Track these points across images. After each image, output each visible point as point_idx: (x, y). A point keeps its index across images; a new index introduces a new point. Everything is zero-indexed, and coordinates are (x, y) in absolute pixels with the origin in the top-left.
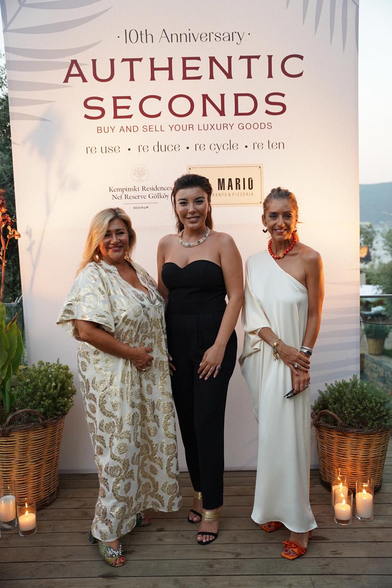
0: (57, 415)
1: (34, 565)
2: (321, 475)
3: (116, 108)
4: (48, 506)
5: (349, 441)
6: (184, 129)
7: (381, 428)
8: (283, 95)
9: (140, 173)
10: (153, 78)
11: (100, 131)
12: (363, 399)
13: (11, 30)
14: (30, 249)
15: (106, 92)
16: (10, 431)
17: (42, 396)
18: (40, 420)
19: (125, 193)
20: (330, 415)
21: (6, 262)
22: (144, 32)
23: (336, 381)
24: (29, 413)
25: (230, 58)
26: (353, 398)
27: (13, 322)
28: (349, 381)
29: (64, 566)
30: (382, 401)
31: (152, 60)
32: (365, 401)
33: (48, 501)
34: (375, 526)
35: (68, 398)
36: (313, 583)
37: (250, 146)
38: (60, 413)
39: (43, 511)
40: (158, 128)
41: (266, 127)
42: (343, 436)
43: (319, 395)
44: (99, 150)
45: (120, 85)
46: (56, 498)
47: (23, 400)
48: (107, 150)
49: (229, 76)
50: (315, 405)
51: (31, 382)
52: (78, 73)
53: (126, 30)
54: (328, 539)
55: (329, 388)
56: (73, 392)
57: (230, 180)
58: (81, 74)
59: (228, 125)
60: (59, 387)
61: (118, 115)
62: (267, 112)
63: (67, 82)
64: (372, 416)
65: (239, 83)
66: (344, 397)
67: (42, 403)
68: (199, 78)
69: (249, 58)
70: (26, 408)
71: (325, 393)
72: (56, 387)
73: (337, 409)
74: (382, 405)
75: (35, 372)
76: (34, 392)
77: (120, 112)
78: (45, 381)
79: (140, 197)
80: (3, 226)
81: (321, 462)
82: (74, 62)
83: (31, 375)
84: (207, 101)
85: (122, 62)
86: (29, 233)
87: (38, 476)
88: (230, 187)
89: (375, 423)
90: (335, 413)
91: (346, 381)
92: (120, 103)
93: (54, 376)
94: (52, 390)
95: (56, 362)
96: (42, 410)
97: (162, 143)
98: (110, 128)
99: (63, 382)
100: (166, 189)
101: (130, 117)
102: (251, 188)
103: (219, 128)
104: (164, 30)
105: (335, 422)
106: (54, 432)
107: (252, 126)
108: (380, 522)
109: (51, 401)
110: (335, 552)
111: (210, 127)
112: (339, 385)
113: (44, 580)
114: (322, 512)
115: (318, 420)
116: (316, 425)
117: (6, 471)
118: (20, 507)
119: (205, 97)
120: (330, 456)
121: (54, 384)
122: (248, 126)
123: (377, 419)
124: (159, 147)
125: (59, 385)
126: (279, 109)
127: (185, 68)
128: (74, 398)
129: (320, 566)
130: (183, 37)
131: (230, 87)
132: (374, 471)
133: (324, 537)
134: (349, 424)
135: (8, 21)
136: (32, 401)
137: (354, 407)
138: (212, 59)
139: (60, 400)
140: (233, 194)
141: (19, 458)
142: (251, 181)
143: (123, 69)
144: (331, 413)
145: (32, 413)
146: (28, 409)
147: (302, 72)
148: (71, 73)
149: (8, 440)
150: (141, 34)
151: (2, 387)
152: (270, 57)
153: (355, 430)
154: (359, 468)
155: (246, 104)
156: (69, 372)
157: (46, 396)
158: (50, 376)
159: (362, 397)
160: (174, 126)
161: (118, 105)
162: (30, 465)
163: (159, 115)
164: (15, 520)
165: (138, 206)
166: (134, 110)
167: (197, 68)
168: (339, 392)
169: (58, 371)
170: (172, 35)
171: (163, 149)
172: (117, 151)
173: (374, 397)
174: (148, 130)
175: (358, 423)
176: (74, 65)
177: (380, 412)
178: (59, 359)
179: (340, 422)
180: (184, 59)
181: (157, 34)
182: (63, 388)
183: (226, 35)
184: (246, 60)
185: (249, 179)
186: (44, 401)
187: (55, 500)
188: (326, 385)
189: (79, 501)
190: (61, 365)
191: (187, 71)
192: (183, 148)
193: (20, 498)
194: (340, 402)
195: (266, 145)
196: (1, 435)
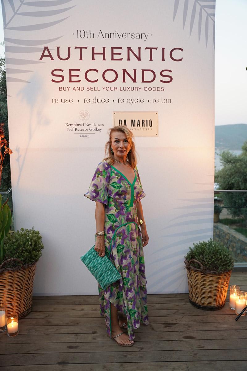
0: (32, 262)
1: (16, 356)
2: (190, 297)
3: (71, 76)
4: (26, 316)
5: (208, 278)
6: (112, 89)
7: (226, 270)
8: (171, 71)
9: (84, 115)
10: (93, 59)
11: (61, 90)
12: (216, 253)
13: (8, 28)
14: (18, 160)
15: (66, 66)
16: (2, 272)
17: (23, 251)
18: (21, 265)
19: (75, 127)
20: (196, 262)
21: (3, 168)
22: (89, 32)
23: (200, 242)
24: (15, 261)
25: (139, 49)
26: (210, 252)
27: (5, 204)
28: (207, 242)
29: (35, 356)
30: (227, 254)
31: (93, 48)
32: (217, 254)
33: (26, 314)
34: (222, 329)
35: (39, 251)
37: (151, 101)
38: (33, 260)
39: (22, 320)
40: (96, 89)
41: (160, 90)
42: (204, 275)
43: (190, 250)
44: (60, 101)
45: (74, 63)
46: (31, 311)
47: (11, 252)
49: (139, 59)
50: (187, 256)
51: (17, 241)
52: (49, 55)
53: (78, 30)
54: (195, 338)
55: (196, 246)
56: (42, 248)
57: (139, 120)
58: (50, 55)
59: (138, 88)
61: (72, 80)
62: (161, 81)
63: (42, 60)
64: (221, 263)
65: (145, 63)
66: (205, 252)
67: (23, 254)
68: (121, 59)
69: (151, 49)
70: (13, 257)
71: (193, 249)
72: (31, 245)
73: (201, 259)
74: (227, 256)
75: (19, 235)
76: (18, 248)
77: (73, 79)
78: (25, 241)
79: (84, 130)
80: (2, 146)
81: (190, 290)
82: (46, 48)
83: (16, 237)
84: (126, 73)
85: (75, 49)
86: (18, 150)
87: (20, 299)
88: (139, 125)
89: (223, 267)
90: (199, 261)
92: (73, 73)
93: (30, 238)
94: (29, 247)
95: (32, 229)
96: (23, 259)
97: (98, 98)
98: (67, 88)
99: (35, 242)
100: (100, 125)
101: (79, 81)
102: (151, 126)
103: (132, 89)
104: (101, 31)
105: (199, 267)
106: (29, 272)
107: (152, 89)
109: (28, 253)
110: (200, 346)
111: (127, 89)
112: (202, 244)
113: (22, 366)
114: (191, 321)
115: (189, 265)
116: (189, 269)
118: (8, 317)
119: (125, 71)
120: (196, 287)
121: (30, 243)
122: (150, 89)
123: (224, 265)
124: (96, 100)
125: (33, 243)
126: (168, 79)
127: (113, 54)
128: (42, 251)
129: (191, 355)
130: (112, 35)
131: (139, 66)
133: (193, 336)
134: (208, 268)
135: (7, 23)
136: (16, 253)
137: (211, 258)
138: (129, 49)
139: (34, 252)
140: (140, 129)
141: (8, 288)
142: (151, 121)
143: (75, 53)
144: (197, 261)
145: (17, 261)
147: (182, 58)
148: (44, 55)
149: (2, 277)
150: (87, 33)
152: (163, 49)
153: (212, 272)
155: (149, 76)
156: (40, 235)
157: (25, 250)
158: (28, 238)
159: (215, 252)
160: (105, 88)
161: (72, 74)
162: (15, 292)
163: (96, 81)
164: (5, 326)
165: (83, 135)
166: (82, 77)
167: (120, 54)
168: (202, 248)
169: (33, 235)
170: (105, 34)
171: (99, 101)
172: (71, 102)
173: (222, 252)
174: (90, 89)
175: (213, 267)
176: (46, 50)
177: (226, 261)
178: (33, 227)
179: (202, 266)
180: (113, 48)
181: (97, 33)
182: (35, 245)
183: (138, 35)
184: (149, 50)
185: (150, 120)
186: (24, 253)
187: (30, 313)
188: (194, 244)
189: (45, 313)
190: (35, 231)
191: (114, 55)
192: (111, 101)
193: (9, 312)
194: (202, 254)
195: (160, 100)
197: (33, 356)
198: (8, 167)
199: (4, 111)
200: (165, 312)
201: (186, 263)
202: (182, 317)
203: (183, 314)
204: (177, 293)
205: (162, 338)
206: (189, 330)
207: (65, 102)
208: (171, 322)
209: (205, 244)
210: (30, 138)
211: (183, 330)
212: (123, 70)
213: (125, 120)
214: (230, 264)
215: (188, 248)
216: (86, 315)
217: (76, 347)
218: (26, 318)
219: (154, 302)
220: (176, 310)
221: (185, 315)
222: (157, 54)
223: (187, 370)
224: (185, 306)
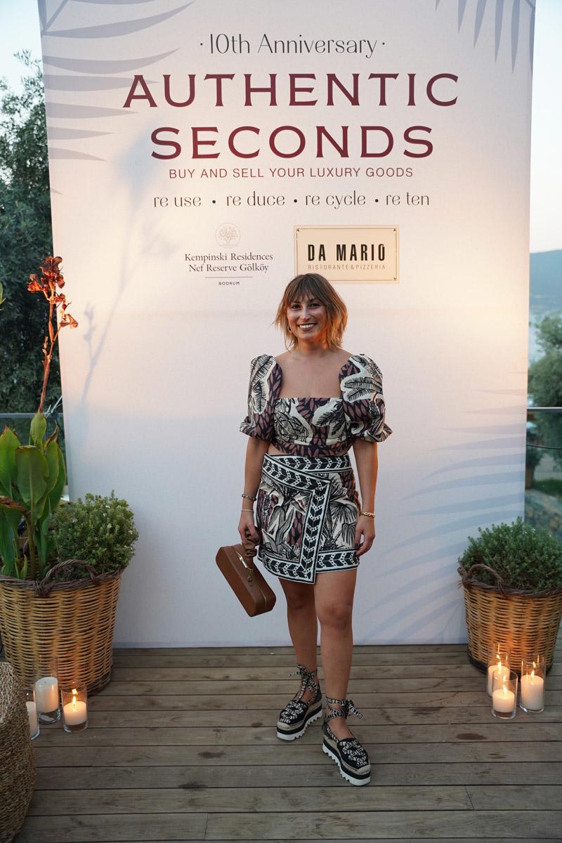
0: (114, 568)
1: (88, 770)
2: (470, 652)
3: (196, 143)
4: (100, 691)
5: (513, 606)
6: (291, 174)
7: (555, 589)
8: (429, 130)
9: (228, 234)
10: (248, 103)
11: (174, 176)
12: (531, 549)
13: (50, 32)
15: (184, 120)
16: (51, 590)
17: (94, 543)
18: (92, 575)
19: (208, 262)
20: (486, 570)
22: (237, 38)
23: (493, 525)
24: (75, 566)
25: (356, 77)
26: (518, 548)
27: (52, 439)
28: (511, 526)
29: (131, 772)
30: (557, 552)
31: (248, 77)
32: (534, 552)
33: (100, 686)
34: (546, 719)
35: (128, 545)
37: (382, 200)
38: (117, 565)
39: (94, 699)
40: (255, 173)
41: (404, 175)
42: (503, 599)
43: (469, 544)
44: (171, 202)
45: (203, 112)
46: (111, 681)
47: (67, 547)
48: (184, 202)
49: (355, 101)
50: (464, 557)
51: (79, 523)
52: (145, 94)
53: (211, 35)
54: (485, 738)
55: (484, 535)
56: (135, 537)
57: (353, 246)
58: (148, 96)
59: (352, 170)
60: (117, 529)
61: (199, 153)
62: (407, 153)
63: (129, 106)
64: (543, 573)
65: (369, 111)
66: (506, 547)
67: (94, 551)
68: (313, 103)
69: (383, 77)
70: (71, 558)
71: (478, 541)
72: (112, 530)
73: (496, 563)
74: (557, 557)
75: (83, 509)
76: (82, 539)
77: (202, 150)
78: (98, 522)
79: (228, 269)
81: (471, 634)
82: (139, 78)
83: (78, 513)
84: (323, 136)
85: (206, 79)
87: (87, 651)
88: (353, 257)
89: (547, 582)
90: (494, 568)
91: (508, 525)
92: (202, 136)
93: (110, 515)
94: (107, 534)
95: (109, 496)
96: (94, 561)
97: (259, 194)
98: (187, 171)
99: (121, 523)
100: (264, 257)
101: (216, 156)
102: (382, 258)
103: (339, 174)
104: (265, 35)
105: (492, 580)
106: (108, 592)
107: (385, 172)
108: (554, 714)
109: (106, 549)
110: (496, 755)
111: (327, 172)
112: (498, 531)
113: (104, 791)
114: (475, 702)
115: (470, 577)
116: (468, 586)
117: (44, 644)
118: (64, 693)
119: (321, 130)
120: (485, 626)
121: (109, 526)
122: (380, 172)
123: (550, 577)
124: (256, 200)
125: (117, 527)
126: (423, 149)
127: (293, 90)
128: (135, 545)
129: (477, 774)
130: (292, 45)
131: (355, 118)
132: (544, 646)
133: (480, 734)
134: (512, 584)
135: (48, 20)
136: (80, 549)
137: (519, 561)
138: (332, 78)
139: (118, 548)
140: (357, 266)
141: (63, 627)
142: (382, 249)
143: (206, 89)
144: (488, 568)
145: (80, 566)
146: (75, 560)
147: (456, 99)
148: (134, 94)
149: (48, 602)
150: (233, 41)
151: (37, 530)
152: (412, 77)
153: (522, 592)
154: (524, 643)
155: (377, 142)
156: (128, 509)
157: (99, 543)
158: (104, 515)
159: (529, 547)
160: (277, 171)
161: (199, 139)
162: (77, 636)
163: (256, 154)
164: (57, 710)
165: (225, 280)
166: (222, 146)
167: (310, 90)
168: (498, 539)
169: (115, 508)
170: (276, 43)
171: (261, 201)
172: (197, 204)
173: (546, 547)
174: (241, 174)
175: (525, 582)
176: (139, 82)
177: (554, 567)
178: (113, 491)
179: (500, 580)
180: (293, 77)
181: (256, 41)
182: (121, 532)
183: (352, 44)
184: (379, 80)
185: (380, 246)
186: (97, 549)
187: (109, 683)
188: (480, 529)
189: (142, 685)
190: (117, 499)
191: (296, 93)
192: (289, 201)
193: (65, 680)
194: (500, 553)
195: (404, 199)
196: (37, 595)
197: (126, 771)
198: (36, 356)
199: (29, 225)
200: (413, 683)
201: (461, 574)
202: (453, 693)
203: (456, 687)
204: (439, 643)
205: (409, 737)
206: (469, 720)
207: (183, 204)
208: (429, 705)
209: (505, 530)
211: (456, 722)
212: (318, 127)
213: (322, 246)
215: (467, 539)
216: (235, 688)
217: (219, 755)
218: (100, 694)
219: (387, 662)
220: (439, 680)
221: (459, 689)
222: (397, 89)
223: (469, 803)
224: (458, 670)
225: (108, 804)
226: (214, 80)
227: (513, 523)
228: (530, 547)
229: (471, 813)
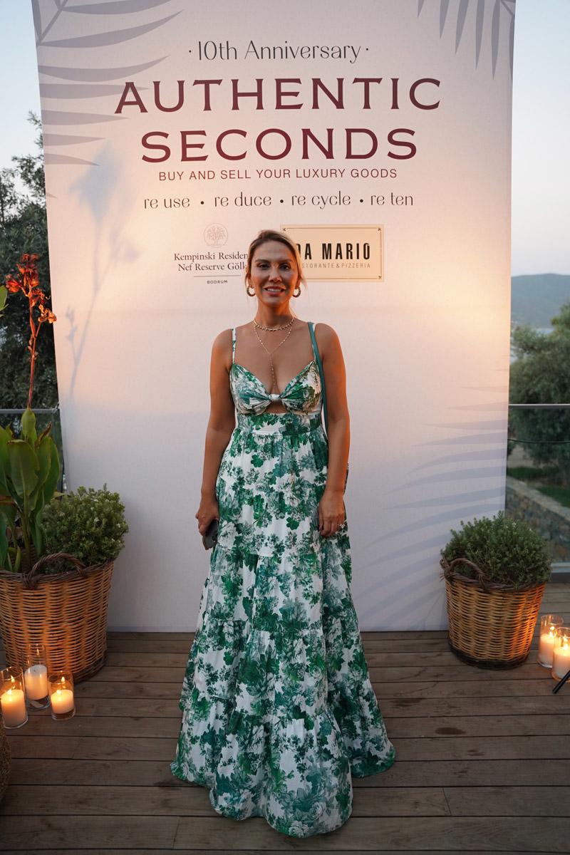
0: (101, 561)
1: (68, 763)
2: (451, 640)
3: (185, 146)
4: (92, 677)
5: (492, 600)
6: (278, 175)
7: (535, 583)
8: (412, 133)
9: (216, 234)
10: (235, 107)
11: (162, 174)
12: (512, 544)
13: (46, 43)
14: (70, 337)
15: (173, 125)
16: (37, 582)
17: (81, 536)
18: (78, 568)
19: (196, 261)
20: (468, 564)
21: (37, 353)
22: (224, 45)
23: (475, 519)
24: (62, 558)
25: (340, 81)
26: (500, 543)
27: (45, 434)
28: (493, 520)
29: (109, 767)
30: (538, 547)
31: (235, 82)
32: (515, 547)
33: (93, 671)
35: (117, 538)
36: (447, 800)
37: (367, 200)
38: (105, 558)
40: (242, 174)
41: (389, 175)
42: (484, 593)
43: (452, 537)
44: (161, 203)
45: (192, 116)
46: (103, 666)
48: (173, 203)
49: (339, 104)
50: (446, 550)
51: (66, 516)
52: (135, 100)
53: (200, 43)
54: (464, 733)
55: (466, 528)
56: (125, 530)
57: (339, 245)
58: (139, 102)
59: (338, 171)
60: (104, 523)
61: (188, 156)
62: (391, 155)
63: (120, 112)
64: (524, 567)
65: (353, 114)
66: (488, 542)
67: (81, 544)
68: (299, 107)
69: (367, 82)
70: (59, 551)
71: (460, 534)
72: (99, 523)
73: (478, 556)
74: (537, 551)
75: (73, 502)
76: (70, 531)
77: (191, 153)
78: (85, 516)
79: (216, 268)
80: (33, 304)
81: (452, 624)
83: (66, 507)
84: (309, 138)
85: (194, 84)
86: (70, 316)
87: (77, 640)
88: (339, 256)
89: (528, 576)
90: (475, 563)
91: (490, 519)
92: (190, 140)
93: (97, 509)
94: (94, 528)
95: (102, 489)
96: (81, 554)
97: (247, 195)
98: (176, 174)
99: (109, 517)
101: (204, 158)
102: (367, 257)
103: (325, 175)
104: (251, 42)
105: (473, 574)
106: (97, 583)
107: (370, 173)
109: (93, 542)
110: (474, 752)
111: (312, 173)
112: (480, 524)
113: (80, 787)
114: (454, 693)
115: (452, 570)
116: (450, 579)
117: (35, 633)
118: (53, 679)
119: (307, 133)
120: (465, 618)
121: (96, 520)
123: (530, 571)
124: (243, 200)
125: (104, 521)
126: (406, 151)
127: (280, 94)
128: (126, 537)
129: (455, 773)
130: (278, 52)
131: (340, 121)
133: (459, 729)
134: (493, 578)
135: (43, 31)
136: (68, 542)
137: (500, 555)
138: (317, 82)
139: (106, 541)
140: (343, 265)
141: (52, 617)
142: (367, 247)
143: (195, 95)
144: (470, 562)
145: (69, 559)
146: (61, 553)
147: (438, 103)
148: (126, 100)
149: (36, 594)
150: (221, 48)
151: (31, 522)
152: (395, 81)
153: (502, 586)
155: (361, 144)
156: (119, 502)
157: (86, 536)
158: (92, 508)
160: (263, 172)
161: (188, 143)
162: (67, 626)
163: (243, 156)
164: (46, 697)
165: (213, 279)
166: (210, 149)
167: (296, 94)
168: (479, 533)
169: (104, 502)
170: (262, 49)
171: (248, 202)
172: (186, 205)
173: (526, 542)
174: (228, 176)
175: (505, 576)
176: (130, 89)
177: (534, 561)
178: (106, 484)
179: (481, 574)
180: (279, 82)
181: (242, 47)
182: (109, 525)
183: (336, 49)
184: (363, 84)
185: (365, 245)
186: (84, 542)
187: (101, 669)
188: (462, 523)
189: (133, 671)
190: (109, 492)
191: (282, 97)
192: (276, 201)
193: (56, 667)
194: (482, 546)
195: (388, 199)
196: (25, 587)
197: (104, 765)
200: (395, 672)
201: (443, 566)
202: (433, 683)
203: (437, 676)
204: (422, 630)
206: (449, 713)
207: (172, 205)
208: (409, 696)
209: (487, 524)
210: (97, 288)
211: (435, 714)
212: (304, 130)
213: (308, 246)
214: (543, 569)
215: (449, 532)
218: (92, 679)
219: (371, 649)
220: (421, 669)
221: (439, 679)
222: (381, 94)
223: (447, 808)
224: (438, 658)
225: (81, 803)
226: (203, 86)
227: (494, 517)
228: (511, 542)
229: (448, 820)
